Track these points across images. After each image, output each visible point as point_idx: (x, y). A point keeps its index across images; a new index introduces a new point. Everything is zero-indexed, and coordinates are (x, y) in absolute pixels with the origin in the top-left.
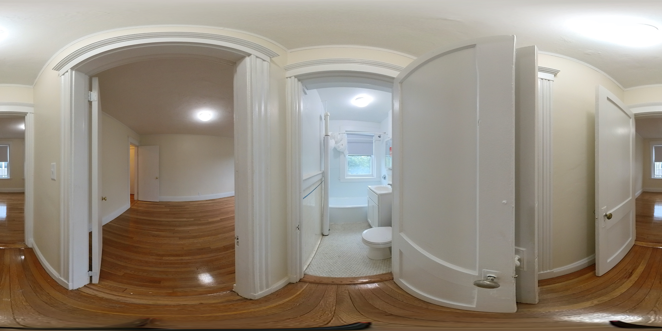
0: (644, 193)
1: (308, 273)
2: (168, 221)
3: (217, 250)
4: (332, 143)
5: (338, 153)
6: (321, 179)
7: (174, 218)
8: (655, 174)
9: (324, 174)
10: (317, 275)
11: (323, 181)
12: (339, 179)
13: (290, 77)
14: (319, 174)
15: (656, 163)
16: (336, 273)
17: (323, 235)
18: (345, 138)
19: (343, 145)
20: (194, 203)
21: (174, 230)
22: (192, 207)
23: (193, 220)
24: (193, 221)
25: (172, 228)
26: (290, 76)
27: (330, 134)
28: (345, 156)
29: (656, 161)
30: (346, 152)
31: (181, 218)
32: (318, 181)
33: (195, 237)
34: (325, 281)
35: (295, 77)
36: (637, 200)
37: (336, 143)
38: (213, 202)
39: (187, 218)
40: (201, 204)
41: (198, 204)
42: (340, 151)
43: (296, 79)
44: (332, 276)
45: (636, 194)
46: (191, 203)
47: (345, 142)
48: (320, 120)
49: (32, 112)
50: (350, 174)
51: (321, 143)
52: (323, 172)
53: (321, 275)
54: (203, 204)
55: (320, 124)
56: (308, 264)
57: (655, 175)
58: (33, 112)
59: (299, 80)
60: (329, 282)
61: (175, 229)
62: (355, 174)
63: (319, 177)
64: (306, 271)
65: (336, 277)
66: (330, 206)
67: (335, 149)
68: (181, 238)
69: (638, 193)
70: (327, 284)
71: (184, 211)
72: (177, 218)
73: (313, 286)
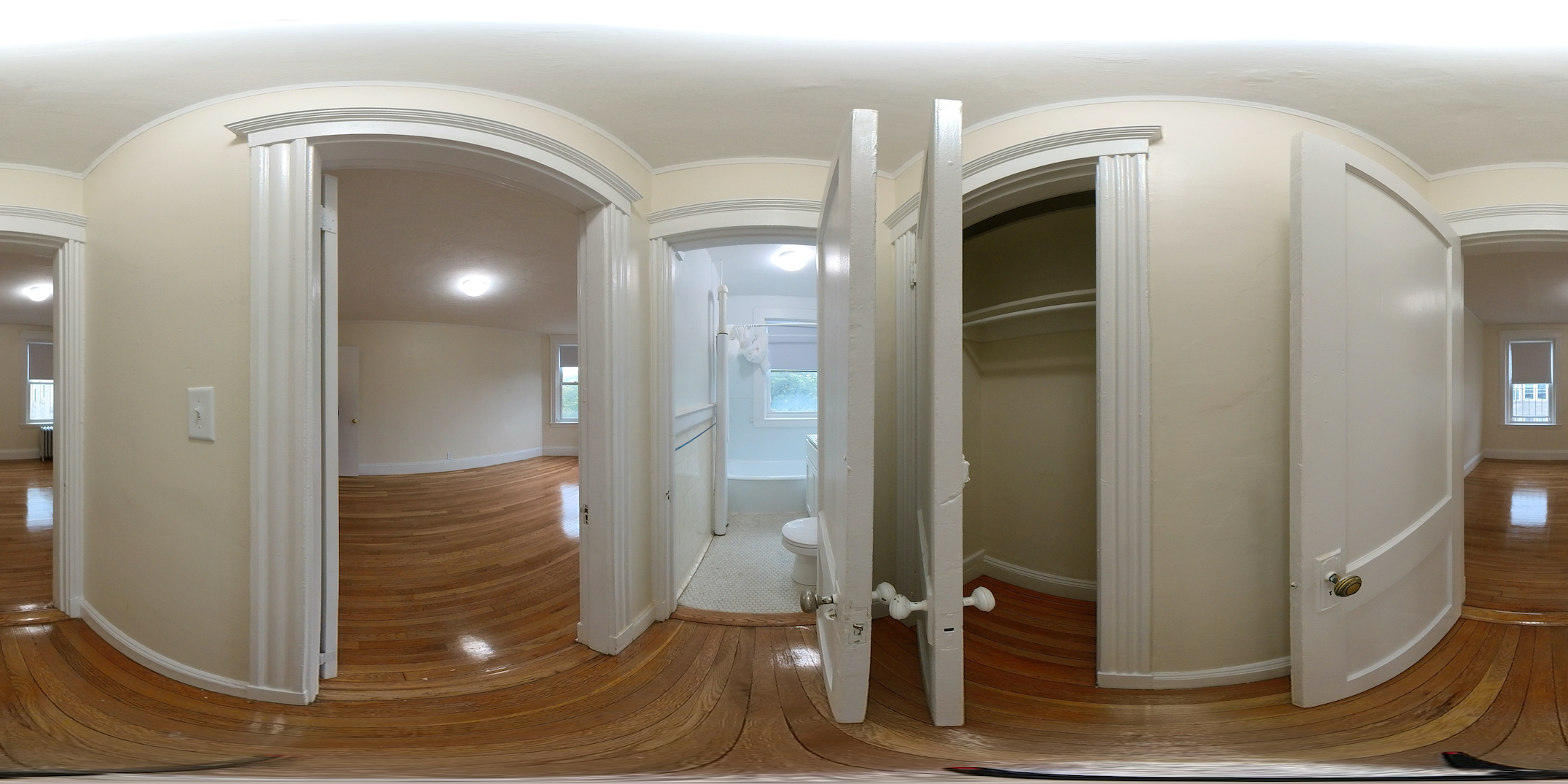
0: (1486, 462)
1: (683, 604)
2: (391, 519)
3: (515, 569)
4: (733, 347)
5: (748, 366)
6: (711, 419)
7: (403, 511)
8: (1514, 415)
9: (716, 410)
10: (698, 607)
11: (714, 423)
12: (751, 420)
13: (656, 239)
14: (706, 409)
15: (1516, 386)
16: (729, 605)
17: (715, 535)
18: (765, 335)
19: (760, 349)
20: (440, 476)
21: (413, 536)
22: (438, 485)
23: (445, 512)
24: (445, 515)
25: (408, 533)
26: (656, 237)
27: (728, 328)
28: (763, 373)
29: (1515, 381)
30: (767, 364)
31: (420, 510)
32: (704, 422)
33: (461, 547)
34: (709, 619)
35: (664, 238)
36: (1468, 481)
37: (742, 346)
38: (479, 473)
39: (432, 509)
40: (454, 478)
41: (448, 478)
42: (754, 361)
43: (665, 242)
44: (722, 610)
45: (1466, 467)
46: (431, 477)
47: (763, 343)
48: (709, 300)
49: (81, 240)
50: (775, 410)
51: (712, 348)
52: (715, 405)
53: (705, 608)
54: (457, 478)
55: (709, 310)
56: (684, 587)
57: (1512, 416)
58: (84, 241)
59: (669, 244)
60: (715, 620)
61: (414, 534)
62: (786, 410)
63: (708, 414)
64: (681, 599)
65: (729, 611)
66: (730, 475)
67: (742, 358)
68: (433, 552)
69: (1471, 463)
70: (711, 624)
71: (420, 494)
72: (410, 511)
73: (691, 626)
